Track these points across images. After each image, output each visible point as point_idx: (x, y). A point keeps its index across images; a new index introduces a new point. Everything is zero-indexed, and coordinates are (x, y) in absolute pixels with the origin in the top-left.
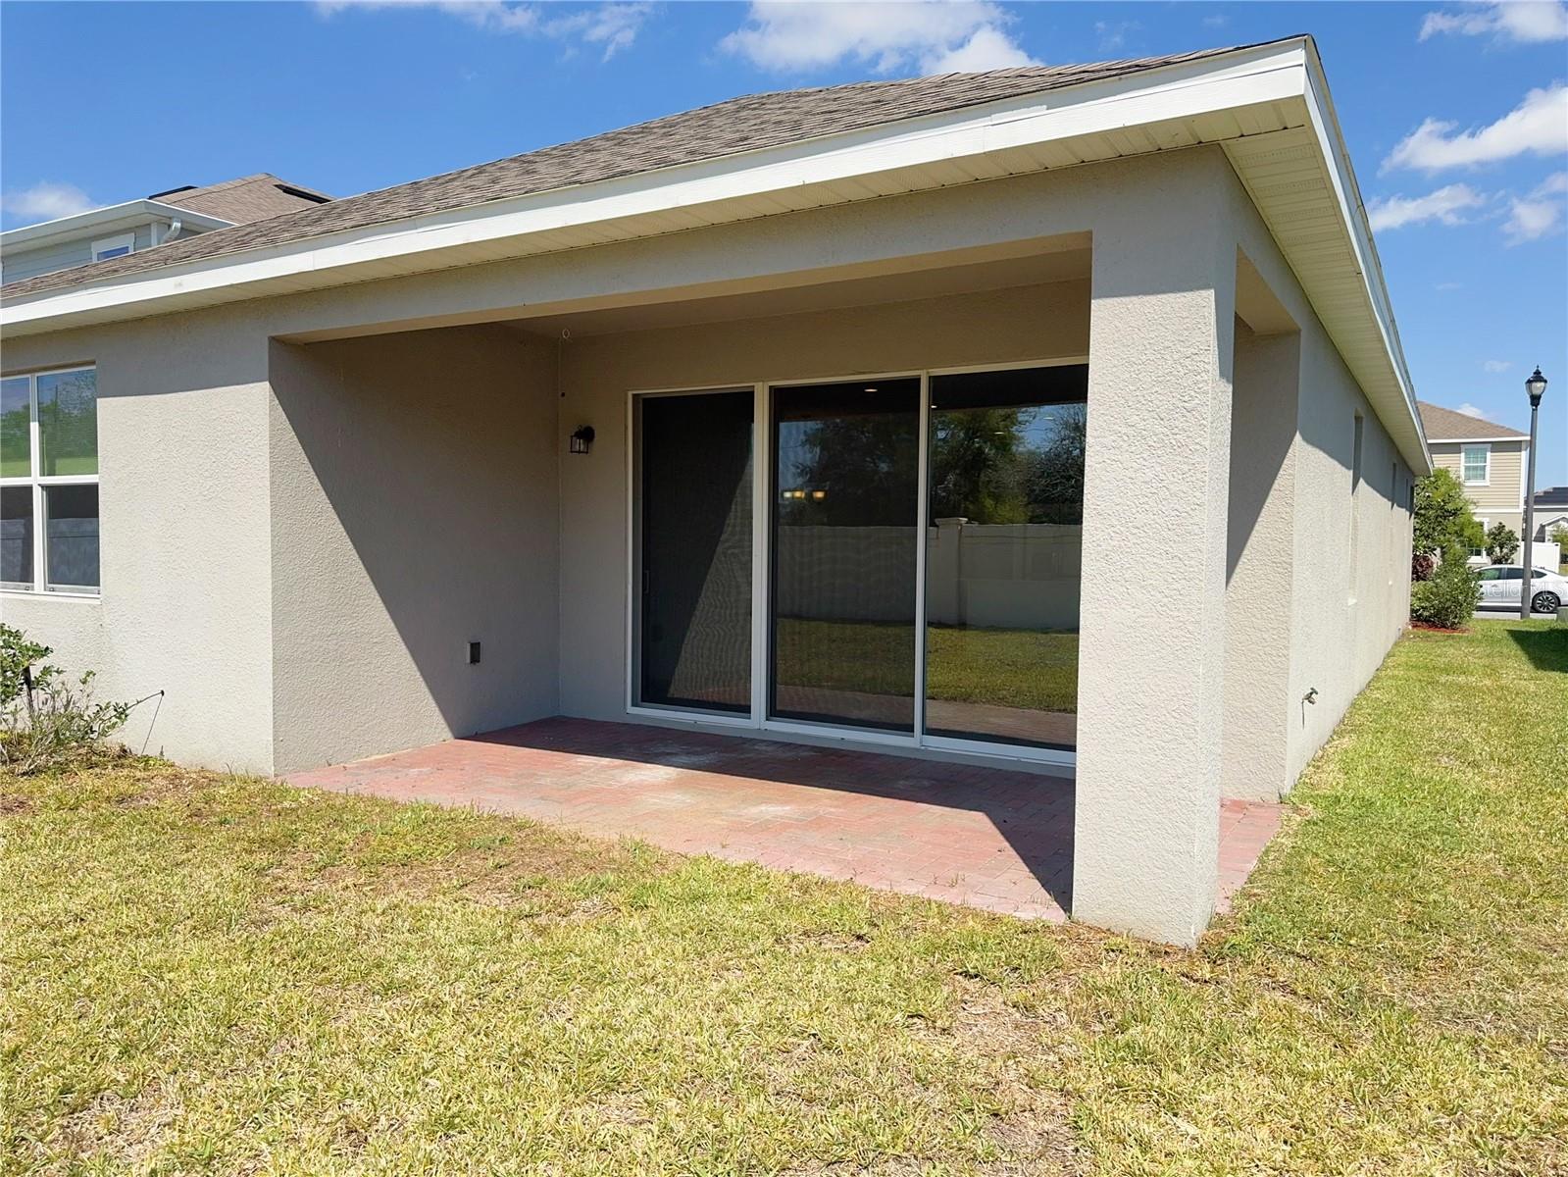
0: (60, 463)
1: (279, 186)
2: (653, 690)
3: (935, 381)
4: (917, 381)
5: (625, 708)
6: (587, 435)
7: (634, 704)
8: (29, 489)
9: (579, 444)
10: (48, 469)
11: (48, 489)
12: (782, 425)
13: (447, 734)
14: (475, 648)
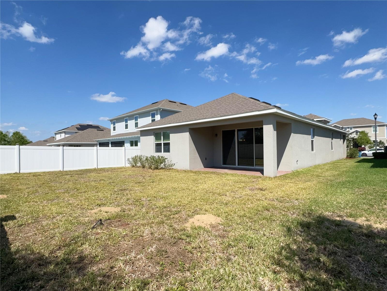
0: (164, 140)
1: (169, 101)
2: (224, 163)
3: (255, 128)
4: (253, 128)
5: (221, 165)
6: (216, 135)
7: (223, 165)
8: (161, 143)
9: (216, 136)
10: (163, 141)
11: (163, 143)
12: (239, 132)
13: (203, 167)
14: (206, 158)
